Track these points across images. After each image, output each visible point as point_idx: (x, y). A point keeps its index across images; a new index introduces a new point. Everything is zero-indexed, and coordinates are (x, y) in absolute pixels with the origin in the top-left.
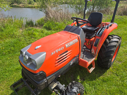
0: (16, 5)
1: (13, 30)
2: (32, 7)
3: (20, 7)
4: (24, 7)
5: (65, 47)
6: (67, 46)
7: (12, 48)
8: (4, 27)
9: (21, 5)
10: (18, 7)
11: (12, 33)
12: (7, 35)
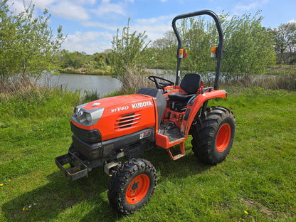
0: (70, 71)
1: (61, 105)
2: (101, 74)
3: (79, 74)
4: (86, 74)
5: (131, 107)
6: (133, 106)
7: (57, 130)
8: (48, 100)
9: (80, 70)
10: (74, 73)
11: (59, 110)
12: (49, 111)
